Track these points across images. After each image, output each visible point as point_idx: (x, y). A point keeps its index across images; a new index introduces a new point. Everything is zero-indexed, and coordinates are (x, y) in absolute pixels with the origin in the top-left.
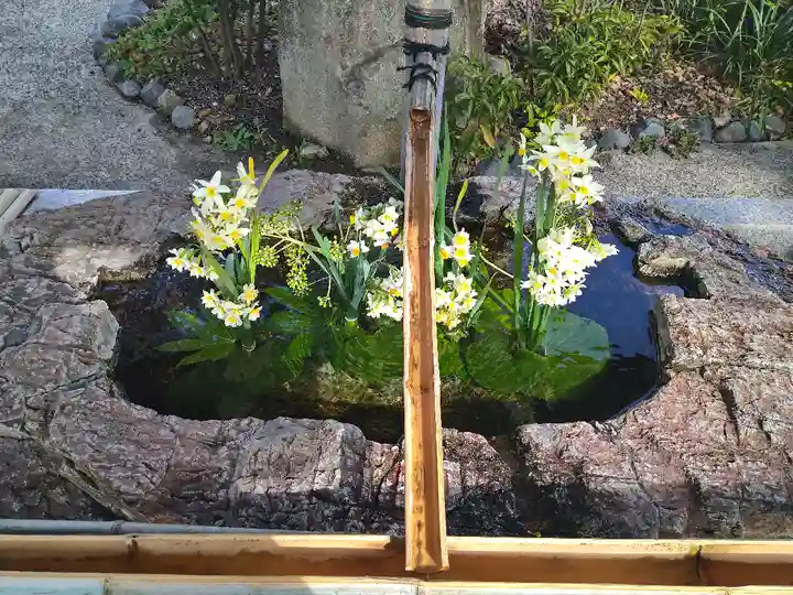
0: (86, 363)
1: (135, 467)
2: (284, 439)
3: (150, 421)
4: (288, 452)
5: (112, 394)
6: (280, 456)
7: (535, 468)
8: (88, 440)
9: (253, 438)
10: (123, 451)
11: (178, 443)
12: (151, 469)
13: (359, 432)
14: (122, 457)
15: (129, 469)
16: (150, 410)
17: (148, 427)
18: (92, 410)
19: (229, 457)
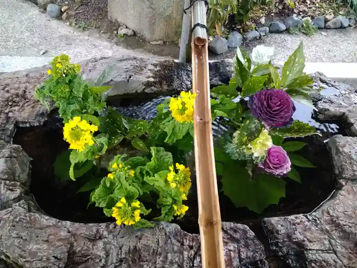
0: (12, 190)
1: (48, 259)
2: (137, 237)
3: (55, 226)
4: (139, 245)
5: (29, 211)
6: (135, 247)
7: (277, 245)
8: (16, 244)
9: (118, 236)
10: (39, 249)
11: (73, 239)
12: (58, 259)
13: (179, 227)
14: (39, 254)
15: (45, 262)
16: (54, 219)
17: (53, 230)
18: (17, 222)
19: (104, 248)
